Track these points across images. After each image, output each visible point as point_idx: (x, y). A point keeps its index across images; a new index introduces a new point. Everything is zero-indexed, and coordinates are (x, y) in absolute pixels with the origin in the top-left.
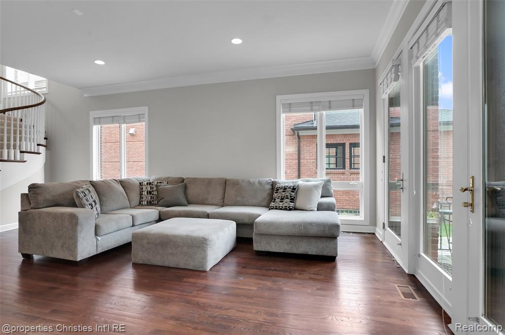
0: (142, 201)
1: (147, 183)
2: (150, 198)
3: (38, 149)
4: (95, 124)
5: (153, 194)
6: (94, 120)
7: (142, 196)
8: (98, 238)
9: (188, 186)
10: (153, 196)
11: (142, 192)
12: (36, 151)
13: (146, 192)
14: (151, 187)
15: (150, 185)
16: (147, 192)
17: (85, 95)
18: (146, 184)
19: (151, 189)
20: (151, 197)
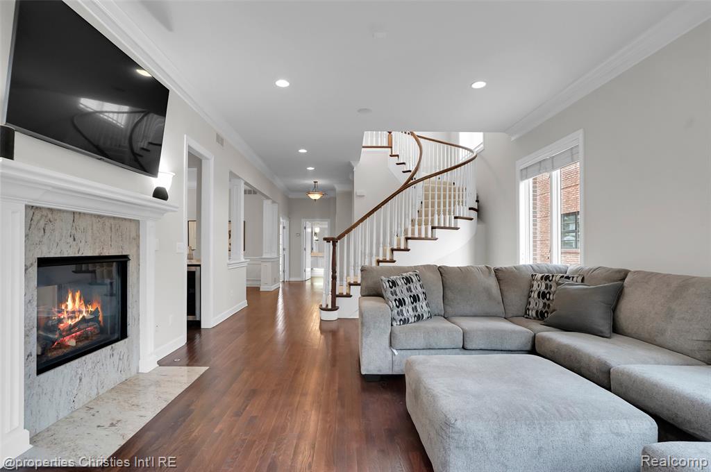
0: (528, 309)
1: (542, 278)
2: (541, 305)
3: (456, 223)
4: (522, 180)
5: (549, 299)
6: (522, 174)
7: (530, 299)
8: (395, 351)
9: (626, 290)
10: (547, 302)
11: (532, 292)
12: (453, 226)
13: (536, 293)
14: (547, 285)
15: (546, 280)
16: (539, 293)
17: (513, 139)
18: (539, 278)
19: (546, 288)
20: (545, 304)
